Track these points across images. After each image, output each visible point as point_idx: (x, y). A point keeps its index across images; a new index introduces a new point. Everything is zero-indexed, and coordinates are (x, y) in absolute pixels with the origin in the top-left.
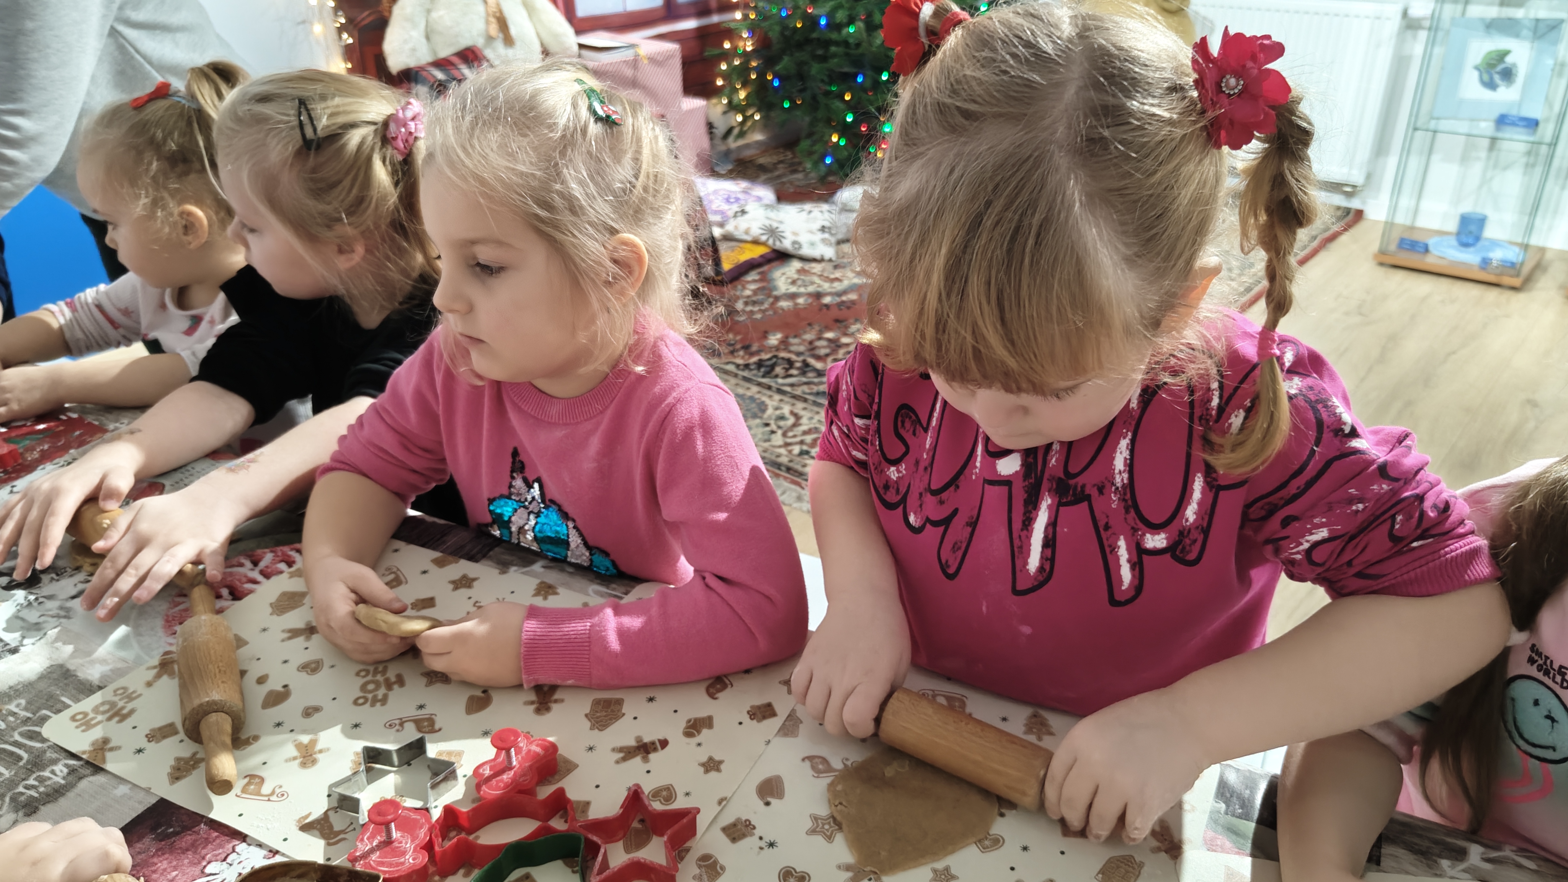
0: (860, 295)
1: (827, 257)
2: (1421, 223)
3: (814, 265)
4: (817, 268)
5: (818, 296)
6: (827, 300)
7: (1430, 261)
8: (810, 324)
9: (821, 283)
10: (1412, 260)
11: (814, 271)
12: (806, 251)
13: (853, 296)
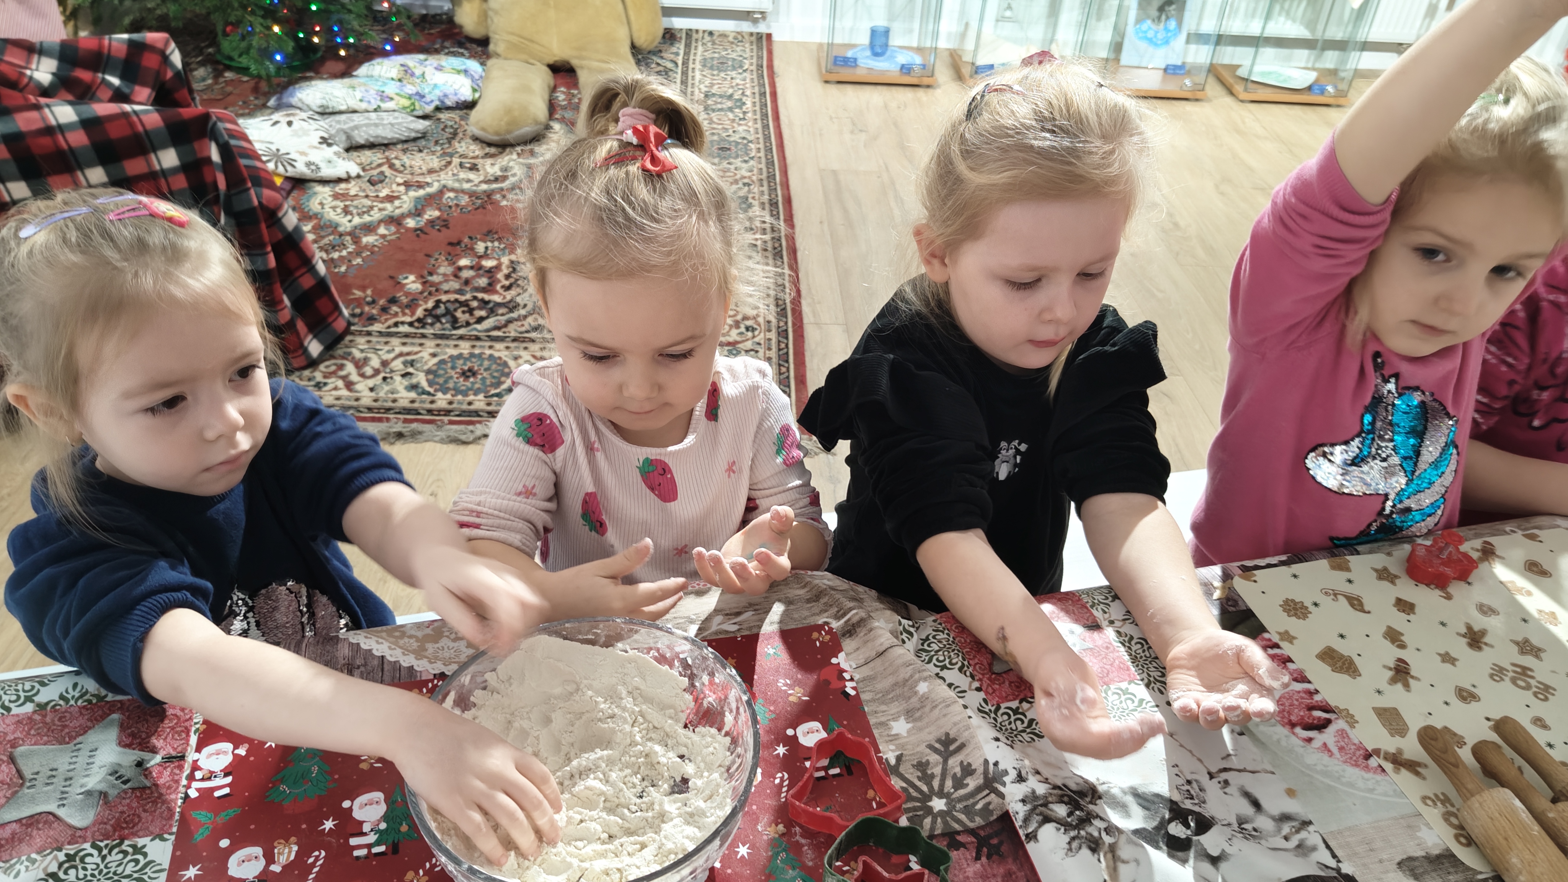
0: (440, 209)
1: (353, 174)
2: (838, 40)
3: (343, 186)
4: (353, 188)
5: (395, 221)
6: (411, 223)
7: (860, 74)
8: (428, 256)
9: (381, 205)
10: (846, 74)
11: (353, 192)
12: (327, 172)
13: (432, 213)
